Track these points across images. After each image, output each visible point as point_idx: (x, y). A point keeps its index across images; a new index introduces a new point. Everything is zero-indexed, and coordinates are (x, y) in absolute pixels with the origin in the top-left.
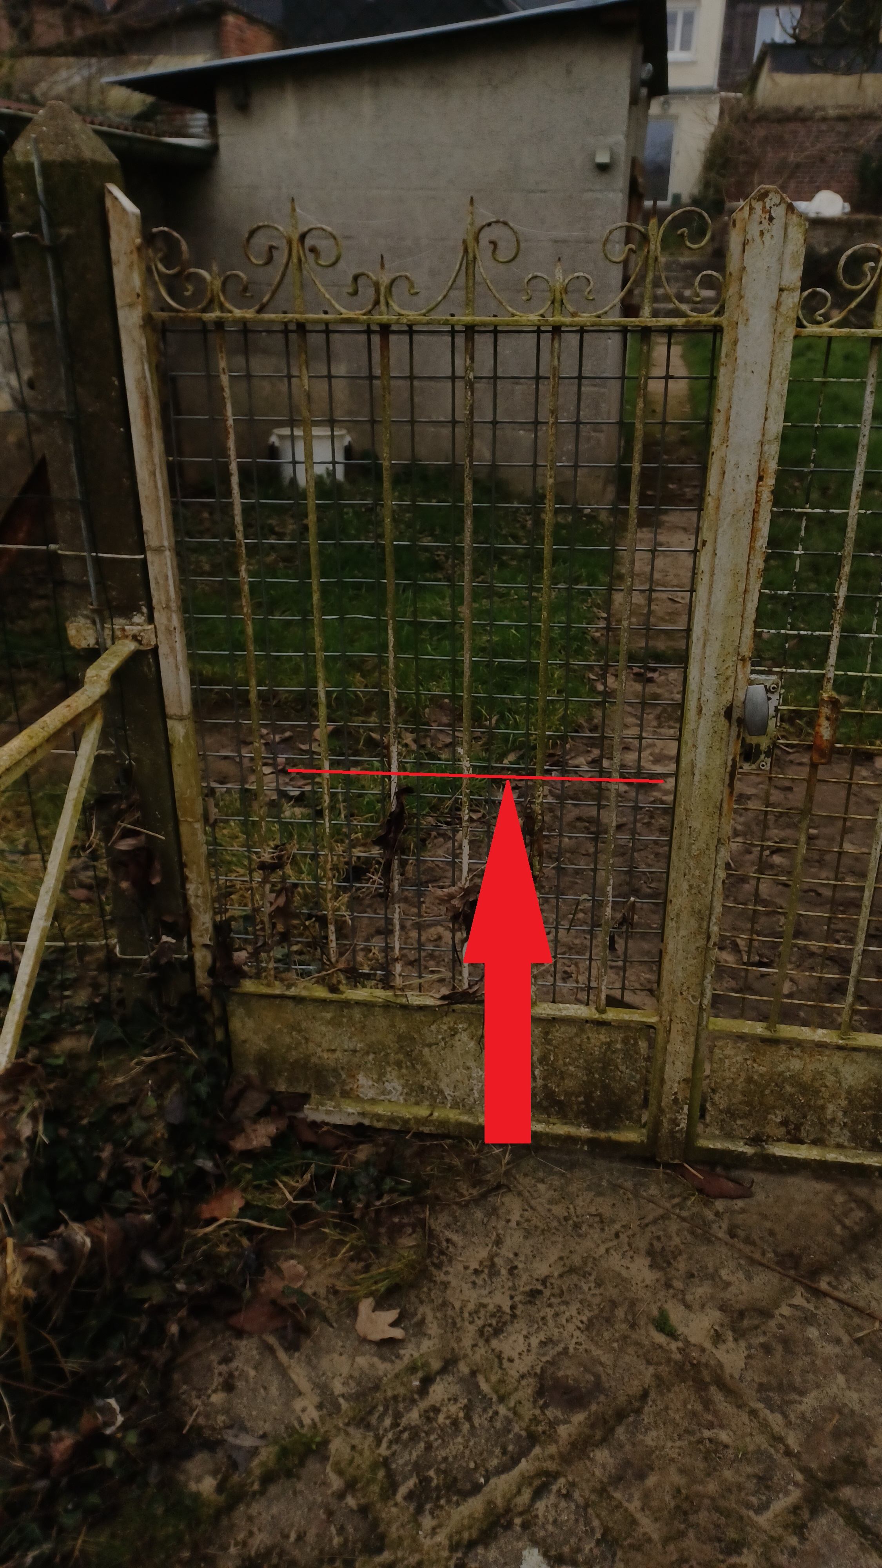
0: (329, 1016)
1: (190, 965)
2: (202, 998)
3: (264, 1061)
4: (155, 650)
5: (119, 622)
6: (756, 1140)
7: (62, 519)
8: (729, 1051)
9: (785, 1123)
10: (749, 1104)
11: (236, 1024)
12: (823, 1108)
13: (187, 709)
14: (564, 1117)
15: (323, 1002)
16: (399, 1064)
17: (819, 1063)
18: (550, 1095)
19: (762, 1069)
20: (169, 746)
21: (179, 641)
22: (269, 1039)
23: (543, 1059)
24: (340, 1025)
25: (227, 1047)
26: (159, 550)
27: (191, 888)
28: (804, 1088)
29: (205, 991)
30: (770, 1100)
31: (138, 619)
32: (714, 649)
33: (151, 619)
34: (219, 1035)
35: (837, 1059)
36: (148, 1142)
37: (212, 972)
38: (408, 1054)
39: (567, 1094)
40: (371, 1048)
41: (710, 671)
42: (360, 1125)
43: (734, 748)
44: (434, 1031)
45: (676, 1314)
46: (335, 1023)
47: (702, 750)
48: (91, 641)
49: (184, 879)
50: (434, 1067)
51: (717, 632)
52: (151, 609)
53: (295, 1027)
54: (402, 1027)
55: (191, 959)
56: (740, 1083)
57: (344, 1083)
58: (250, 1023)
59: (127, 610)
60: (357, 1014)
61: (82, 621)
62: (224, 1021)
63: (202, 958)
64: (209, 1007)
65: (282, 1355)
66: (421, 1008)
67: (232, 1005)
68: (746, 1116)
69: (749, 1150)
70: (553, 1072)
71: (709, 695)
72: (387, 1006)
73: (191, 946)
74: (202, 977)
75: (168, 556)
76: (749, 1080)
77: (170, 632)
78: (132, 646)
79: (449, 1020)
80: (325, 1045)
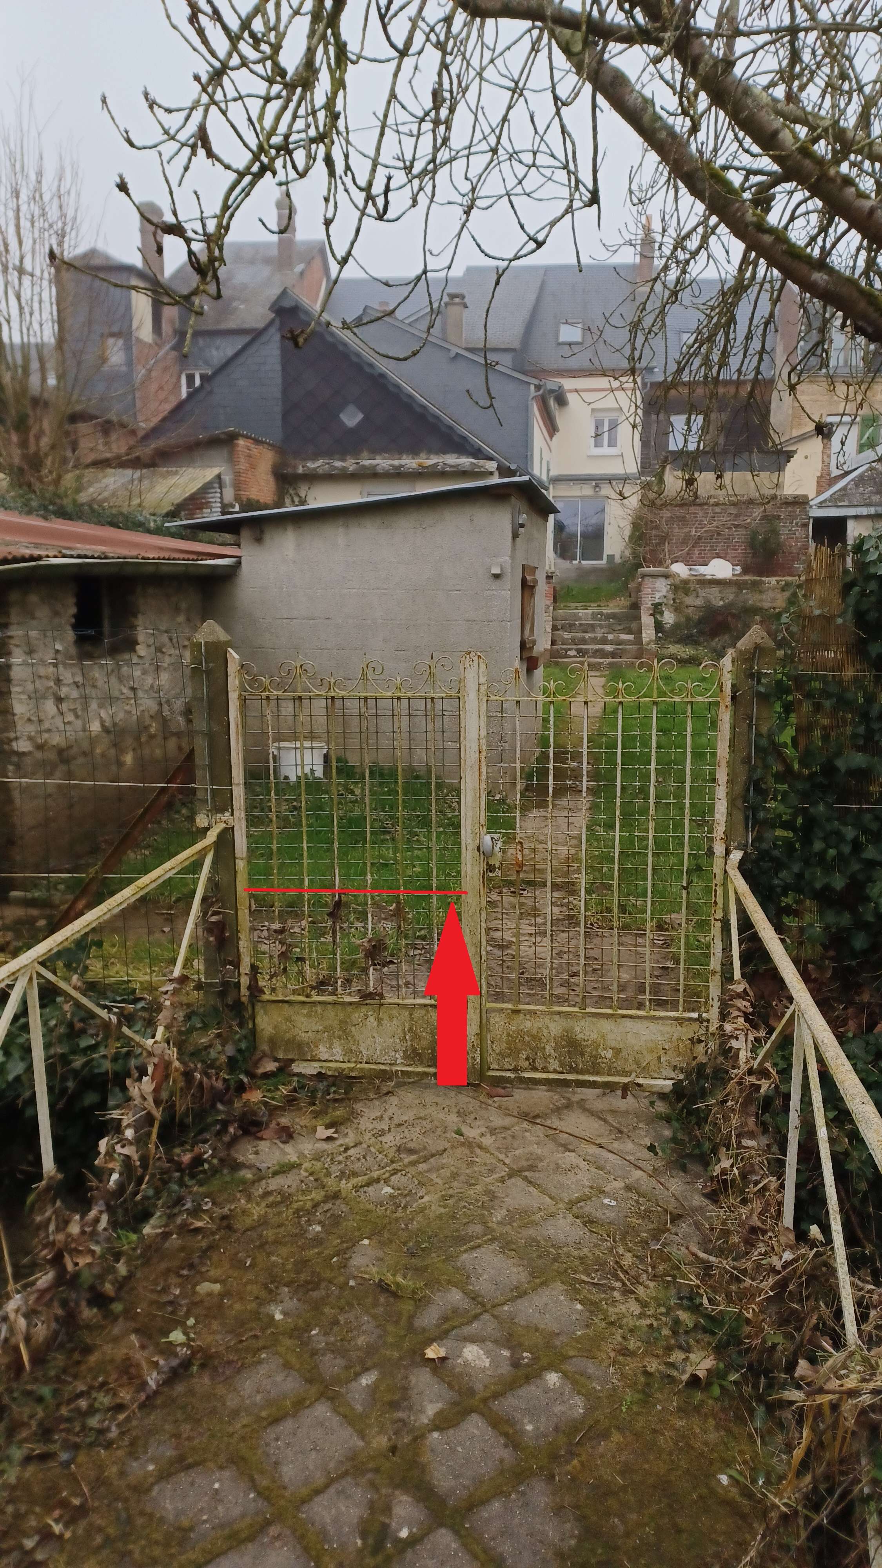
0: (305, 1012)
1: (238, 985)
2: (243, 1003)
3: (273, 1042)
4: (233, 828)
5: (219, 815)
6: (515, 1070)
7: (199, 773)
8: (497, 1019)
9: (527, 1059)
10: (509, 1049)
11: (258, 1020)
12: (544, 1048)
13: (245, 855)
14: (422, 1063)
15: (303, 1003)
16: (340, 1038)
17: (538, 1023)
18: (414, 1050)
19: (514, 1028)
20: (235, 872)
21: (244, 823)
22: (275, 1027)
23: (410, 1030)
24: (311, 1016)
25: (254, 1032)
26: (238, 785)
27: (241, 943)
28: (534, 1037)
29: (244, 999)
30: (519, 1045)
31: (227, 814)
32: (469, 821)
33: (232, 815)
34: (250, 1026)
35: (547, 1019)
36: (218, 1063)
37: (249, 988)
38: (344, 1031)
39: (424, 1049)
40: (326, 1029)
41: (469, 831)
42: (320, 1073)
43: (483, 866)
44: (357, 1016)
45: (465, 1129)
46: (308, 1015)
47: (469, 866)
48: (206, 825)
49: (238, 939)
50: (357, 1038)
51: (470, 814)
52: (232, 810)
53: (288, 1019)
54: (341, 1015)
55: (239, 982)
56: (505, 1038)
57: (312, 1051)
58: (266, 1018)
59: (222, 810)
60: (319, 1009)
61: (202, 816)
62: (253, 1017)
63: (245, 981)
64: (246, 1009)
65: (281, 1145)
66: (350, 1003)
67: (258, 1007)
68: (509, 1056)
69: (513, 1076)
70: (416, 1037)
71: (469, 841)
72: (335, 1003)
73: (239, 975)
74: (244, 991)
75: (242, 787)
76: (508, 1035)
77: (240, 819)
78: (224, 825)
79: (364, 1009)
80: (303, 1029)
